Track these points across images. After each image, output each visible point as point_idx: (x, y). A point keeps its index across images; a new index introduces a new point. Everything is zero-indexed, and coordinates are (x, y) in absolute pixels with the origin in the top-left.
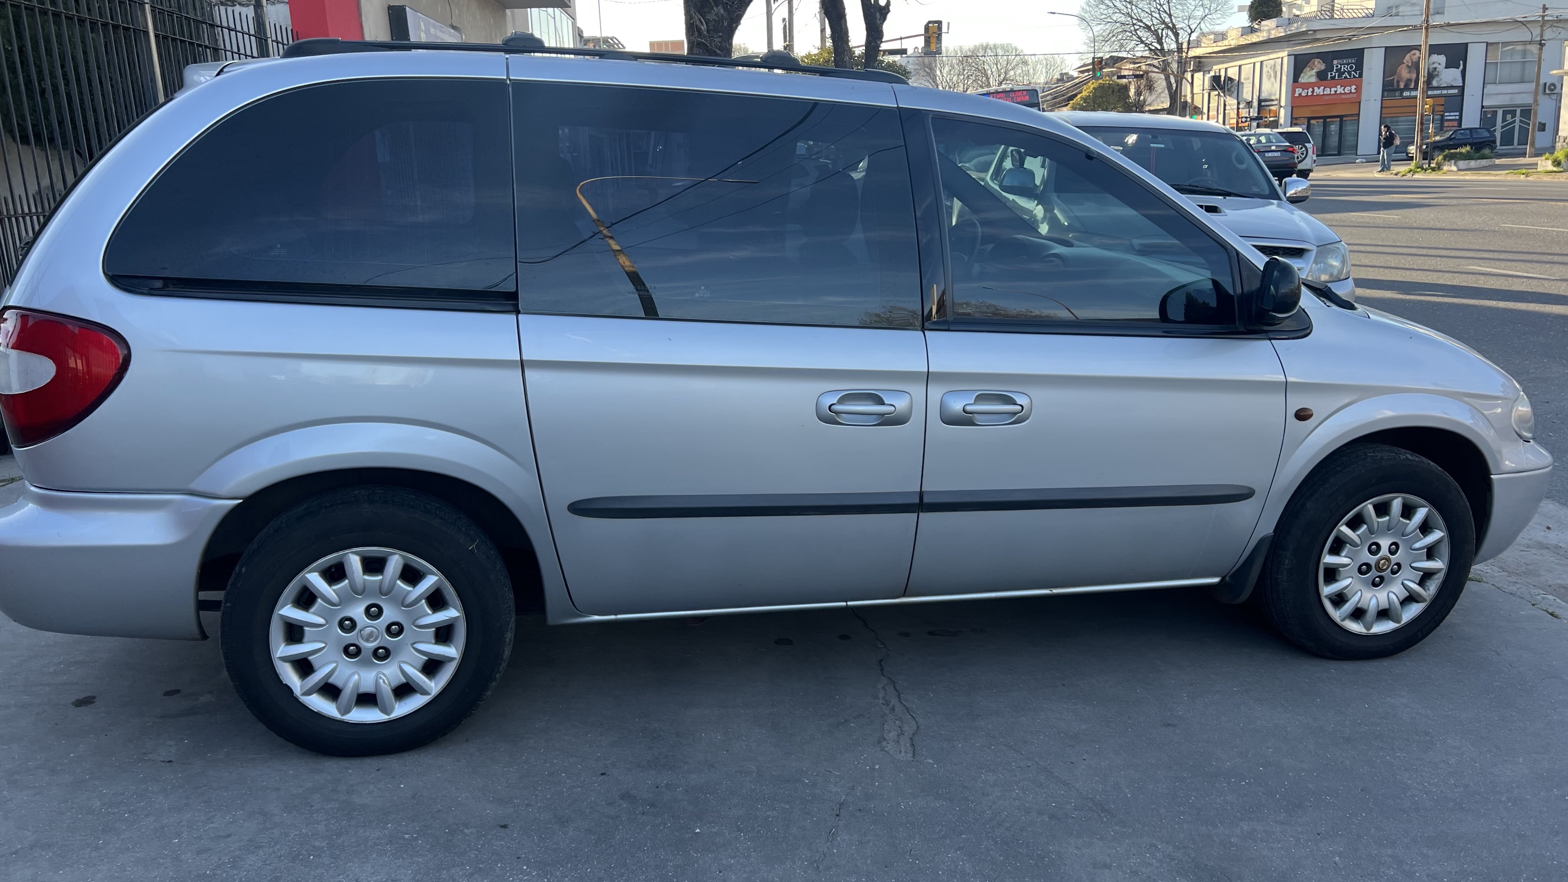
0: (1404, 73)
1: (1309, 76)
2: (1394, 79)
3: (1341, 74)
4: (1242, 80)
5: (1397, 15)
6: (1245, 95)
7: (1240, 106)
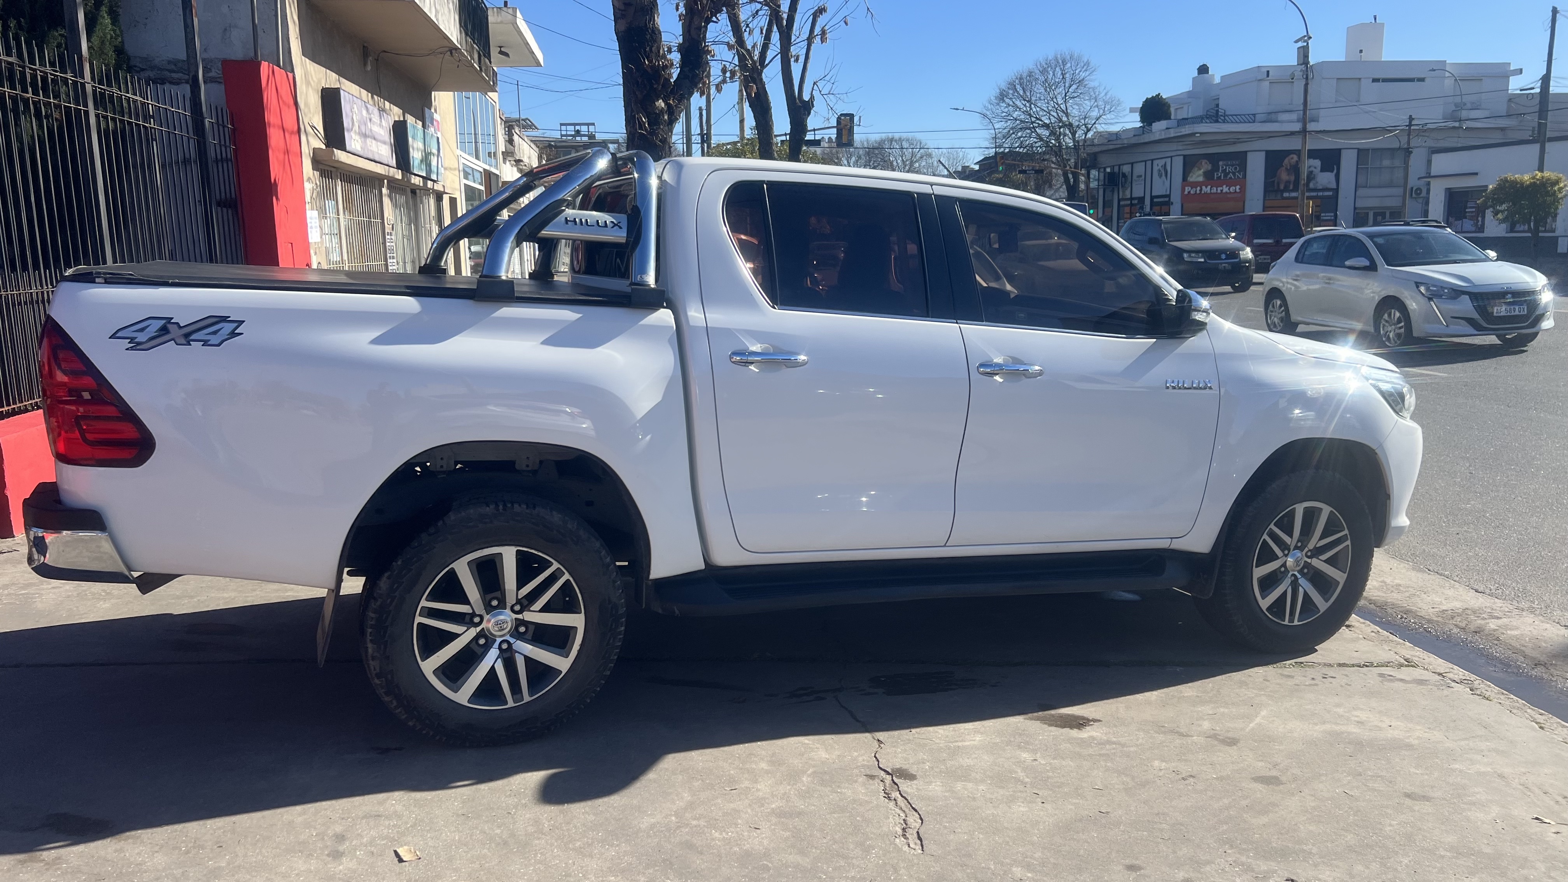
0: (1284, 176)
1: (1197, 176)
2: (1274, 181)
3: (1226, 175)
4: (1134, 177)
5: (1277, 121)
6: (1138, 192)
7: (1133, 202)
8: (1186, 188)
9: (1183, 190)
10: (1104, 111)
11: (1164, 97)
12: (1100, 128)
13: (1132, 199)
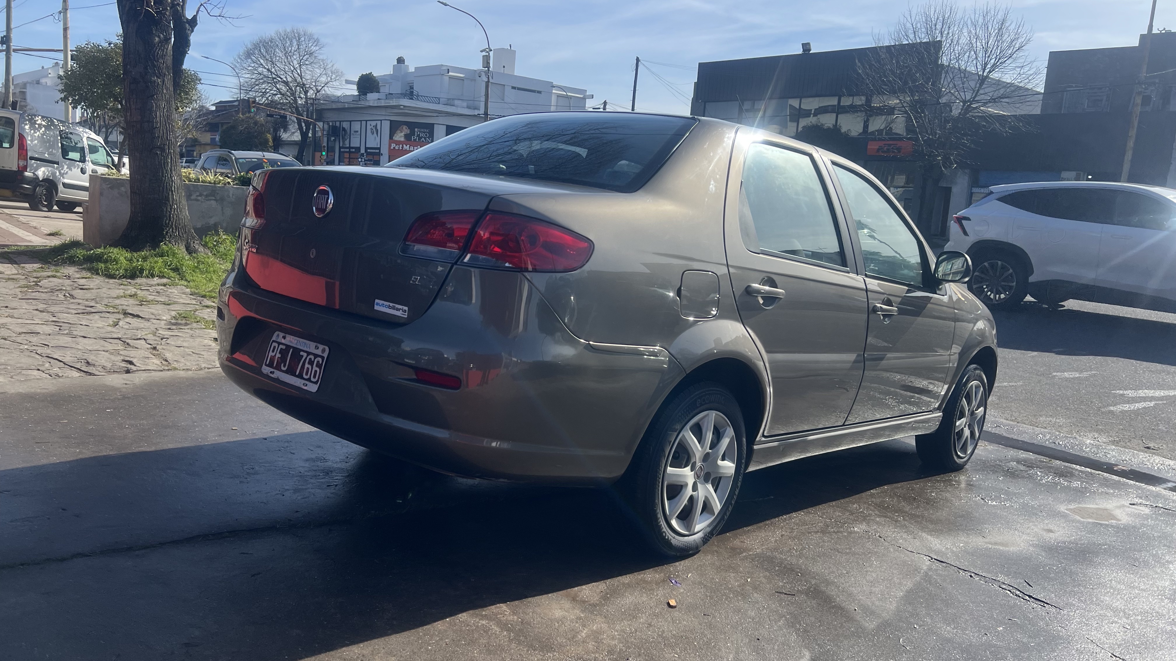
1: (399, 136)
3: (420, 138)
4: (352, 132)
5: (453, 105)
6: (355, 143)
7: (351, 150)
8: (392, 144)
9: (390, 146)
10: (331, 79)
11: (374, 75)
12: (329, 91)
13: (350, 148)
